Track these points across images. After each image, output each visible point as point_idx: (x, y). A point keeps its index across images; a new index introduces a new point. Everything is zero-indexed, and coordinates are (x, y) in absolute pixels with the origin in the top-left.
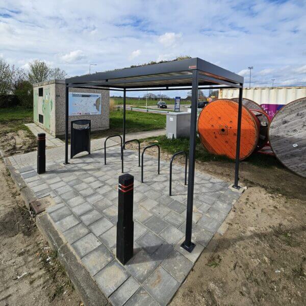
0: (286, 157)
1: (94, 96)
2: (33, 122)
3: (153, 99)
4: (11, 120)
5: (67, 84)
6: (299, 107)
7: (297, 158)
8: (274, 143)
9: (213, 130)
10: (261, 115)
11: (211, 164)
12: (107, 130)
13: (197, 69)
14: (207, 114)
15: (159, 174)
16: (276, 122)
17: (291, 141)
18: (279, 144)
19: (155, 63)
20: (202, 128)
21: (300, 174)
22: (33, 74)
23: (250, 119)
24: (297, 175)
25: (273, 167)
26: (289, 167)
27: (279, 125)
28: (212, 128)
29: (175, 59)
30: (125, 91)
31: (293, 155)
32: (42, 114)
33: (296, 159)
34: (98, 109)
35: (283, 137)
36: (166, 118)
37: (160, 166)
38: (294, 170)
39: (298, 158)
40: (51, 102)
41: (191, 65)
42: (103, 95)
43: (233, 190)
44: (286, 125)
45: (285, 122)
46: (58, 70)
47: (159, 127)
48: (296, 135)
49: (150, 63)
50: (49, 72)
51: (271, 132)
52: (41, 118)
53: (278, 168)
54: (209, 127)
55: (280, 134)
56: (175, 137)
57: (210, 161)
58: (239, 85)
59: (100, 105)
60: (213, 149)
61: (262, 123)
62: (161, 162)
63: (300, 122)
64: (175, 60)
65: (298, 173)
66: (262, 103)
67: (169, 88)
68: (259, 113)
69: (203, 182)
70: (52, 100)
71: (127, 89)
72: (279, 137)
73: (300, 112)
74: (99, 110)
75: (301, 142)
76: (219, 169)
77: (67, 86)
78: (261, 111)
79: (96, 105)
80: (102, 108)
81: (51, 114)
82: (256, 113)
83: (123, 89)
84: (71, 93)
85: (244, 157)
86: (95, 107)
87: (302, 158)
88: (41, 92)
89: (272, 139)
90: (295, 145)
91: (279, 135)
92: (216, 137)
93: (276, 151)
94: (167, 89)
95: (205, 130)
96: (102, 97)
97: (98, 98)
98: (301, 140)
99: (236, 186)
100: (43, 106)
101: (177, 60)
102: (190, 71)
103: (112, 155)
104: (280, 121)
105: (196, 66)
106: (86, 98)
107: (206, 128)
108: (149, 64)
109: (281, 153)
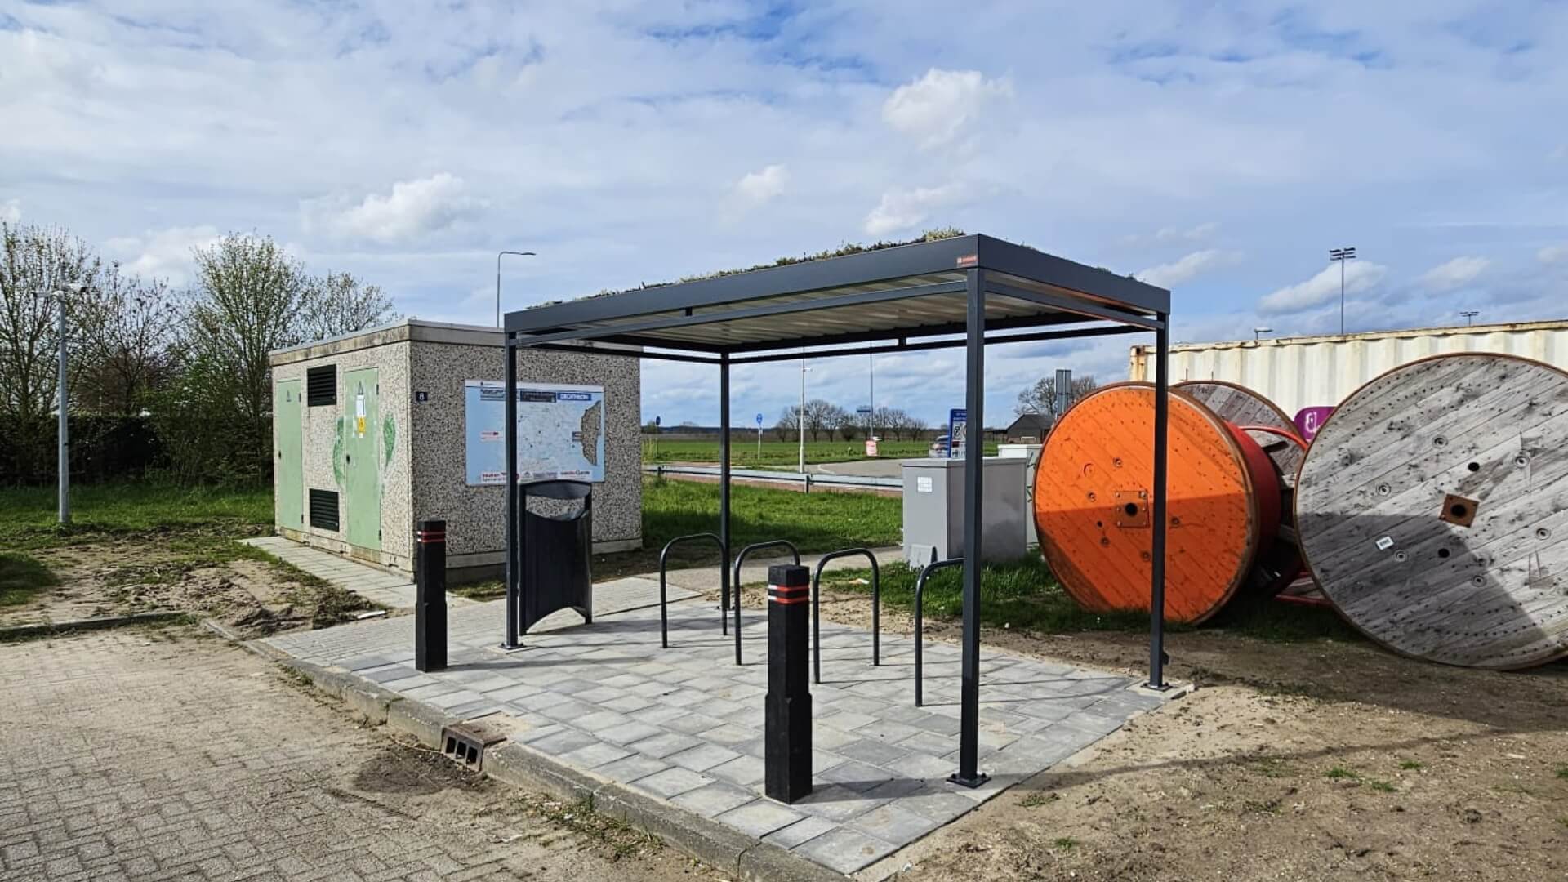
0: (1357, 590)
1: (573, 397)
2: (273, 533)
3: (830, 433)
4: (164, 528)
5: (512, 335)
6: (1393, 400)
7: (1392, 588)
8: (1314, 541)
9: (1093, 511)
10: (1281, 446)
11: (1082, 639)
12: (637, 550)
13: (979, 267)
14: (1069, 448)
15: (877, 663)
16: (1318, 461)
17: (1373, 527)
18: (1333, 544)
19: (859, 250)
20: (1053, 508)
21: (1401, 647)
22: (218, 310)
23: (1227, 454)
24: (1392, 651)
25: (1321, 639)
26: (1368, 628)
27: (1331, 471)
28: (1091, 505)
29: (919, 238)
30: (725, 363)
31: (1379, 582)
32: (331, 487)
33: (1389, 595)
34: (589, 454)
35: (1344, 517)
36: (900, 507)
37: (881, 648)
38: (1381, 636)
39: (1394, 588)
40: (388, 427)
41: (963, 255)
42: (612, 395)
43: (1141, 694)
44: (1353, 468)
45: (1351, 459)
46: (348, 283)
47: (872, 540)
48: (1388, 507)
49: (842, 249)
50: (296, 299)
51: (1305, 503)
52: (324, 509)
53: (1336, 640)
54: (1080, 502)
55: (1335, 508)
56: (942, 557)
57: (1080, 630)
58: (1155, 318)
59: (601, 440)
60: (1095, 593)
61: (1286, 478)
62: (882, 639)
63: (1399, 452)
64: (918, 241)
65: (1399, 646)
66: (1306, 405)
67: (910, 341)
68: (1275, 439)
69: (1038, 678)
70: (389, 415)
71: (732, 356)
72: (1329, 516)
73: (1397, 418)
74: (593, 460)
75: (1402, 528)
76: (1108, 651)
77: (513, 342)
78: (1283, 430)
79: (584, 437)
80: (608, 451)
81: (383, 480)
82: (1263, 440)
83: (718, 356)
84: (477, 383)
85: (1210, 606)
86: (579, 446)
87: (1408, 585)
88: (322, 387)
89: (1307, 530)
90: (1385, 543)
91: (1329, 509)
92: (1105, 541)
93: (1323, 571)
94: (902, 347)
95: (1063, 515)
96: (609, 403)
97: (590, 404)
98: (1404, 519)
99: (1158, 681)
100: (337, 448)
101: (924, 240)
102: (963, 270)
103: (681, 625)
104: (1333, 456)
105: (975, 258)
106: (541, 405)
107: (1067, 506)
108: (839, 254)
109: (1339, 577)
